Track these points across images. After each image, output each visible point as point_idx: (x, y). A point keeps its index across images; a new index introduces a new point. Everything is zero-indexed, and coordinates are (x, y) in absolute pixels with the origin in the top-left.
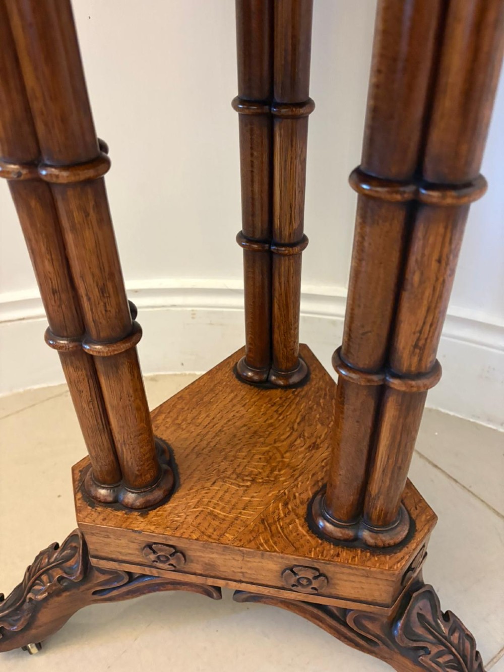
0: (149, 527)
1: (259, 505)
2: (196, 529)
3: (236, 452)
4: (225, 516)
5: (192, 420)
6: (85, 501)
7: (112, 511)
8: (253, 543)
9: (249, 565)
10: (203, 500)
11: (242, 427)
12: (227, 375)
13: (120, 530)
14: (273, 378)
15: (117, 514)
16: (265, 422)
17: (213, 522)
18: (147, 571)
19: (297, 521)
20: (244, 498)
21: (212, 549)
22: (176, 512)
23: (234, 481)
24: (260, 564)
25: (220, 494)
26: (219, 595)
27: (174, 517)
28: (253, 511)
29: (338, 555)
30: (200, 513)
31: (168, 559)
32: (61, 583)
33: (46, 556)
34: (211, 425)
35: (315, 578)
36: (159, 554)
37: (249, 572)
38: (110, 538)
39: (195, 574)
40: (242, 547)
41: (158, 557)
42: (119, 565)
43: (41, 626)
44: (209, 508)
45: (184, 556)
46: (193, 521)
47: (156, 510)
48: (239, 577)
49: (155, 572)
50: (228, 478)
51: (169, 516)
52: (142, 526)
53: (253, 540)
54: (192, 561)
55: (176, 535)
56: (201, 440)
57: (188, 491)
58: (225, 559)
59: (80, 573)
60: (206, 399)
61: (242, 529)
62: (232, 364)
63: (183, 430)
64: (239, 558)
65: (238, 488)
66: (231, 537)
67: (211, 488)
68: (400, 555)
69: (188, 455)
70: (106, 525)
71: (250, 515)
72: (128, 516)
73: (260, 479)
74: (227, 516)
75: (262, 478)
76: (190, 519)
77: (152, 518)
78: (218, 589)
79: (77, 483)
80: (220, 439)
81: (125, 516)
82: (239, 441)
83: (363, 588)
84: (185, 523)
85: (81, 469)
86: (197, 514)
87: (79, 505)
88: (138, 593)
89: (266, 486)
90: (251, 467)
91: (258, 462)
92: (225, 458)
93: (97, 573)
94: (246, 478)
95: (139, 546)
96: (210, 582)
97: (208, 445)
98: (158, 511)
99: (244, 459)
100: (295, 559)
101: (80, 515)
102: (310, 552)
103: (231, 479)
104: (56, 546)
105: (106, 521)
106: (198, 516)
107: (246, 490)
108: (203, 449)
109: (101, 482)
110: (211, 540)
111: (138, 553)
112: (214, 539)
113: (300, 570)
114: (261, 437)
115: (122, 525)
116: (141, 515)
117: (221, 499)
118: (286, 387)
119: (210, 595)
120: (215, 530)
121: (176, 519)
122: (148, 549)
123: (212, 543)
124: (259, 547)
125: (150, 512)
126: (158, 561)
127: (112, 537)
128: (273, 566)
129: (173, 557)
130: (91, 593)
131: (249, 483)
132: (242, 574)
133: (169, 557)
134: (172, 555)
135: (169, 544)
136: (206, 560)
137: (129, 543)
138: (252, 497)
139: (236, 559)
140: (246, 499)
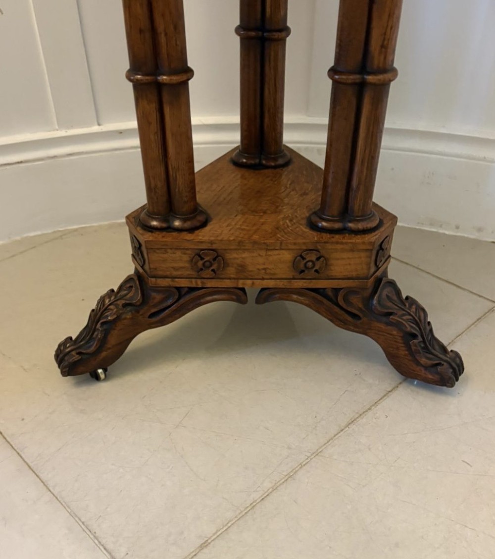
0: (197, 237)
1: (272, 222)
2: (231, 235)
3: (248, 201)
4: (249, 229)
7: (167, 233)
8: (273, 238)
9: (271, 259)
10: (231, 224)
11: (248, 190)
12: (226, 165)
13: (176, 242)
14: (264, 162)
15: (171, 234)
16: (264, 186)
17: (243, 232)
18: (193, 284)
19: (301, 227)
22: (214, 230)
23: (250, 214)
24: (279, 256)
26: (245, 297)
28: (269, 225)
29: (333, 237)
30: (231, 229)
31: (211, 265)
32: (126, 307)
33: (106, 298)
34: (223, 190)
35: (318, 259)
36: (205, 260)
37: (269, 267)
38: (168, 253)
39: (230, 279)
40: (267, 240)
41: (204, 264)
42: (173, 281)
43: (110, 348)
44: (237, 226)
45: (223, 259)
46: (228, 233)
47: (200, 230)
48: (262, 274)
49: (200, 283)
50: (246, 213)
51: (210, 232)
53: (273, 236)
54: (228, 266)
56: (219, 198)
57: (219, 220)
58: (253, 257)
59: (140, 297)
60: (214, 178)
61: (264, 233)
64: (263, 253)
65: (254, 217)
66: (257, 237)
67: (234, 218)
69: (212, 205)
71: (268, 227)
72: (180, 234)
73: (269, 211)
74: (252, 229)
75: (271, 211)
76: (225, 232)
77: (198, 233)
78: (244, 291)
80: (233, 196)
81: (178, 234)
82: (248, 196)
83: (350, 264)
84: (222, 233)
87: (142, 232)
89: (274, 214)
90: (261, 207)
91: (266, 204)
93: (154, 294)
94: (259, 212)
95: (190, 257)
96: (240, 284)
97: (224, 199)
98: (202, 230)
99: (254, 204)
101: (145, 237)
102: (314, 238)
104: (112, 291)
105: (165, 238)
107: (261, 217)
108: (222, 202)
111: (188, 265)
113: (307, 254)
114: (264, 193)
115: (177, 238)
116: (190, 233)
117: (244, 222)
118: (275, 167)
120: (245, 235)
122: (197, 256)
123: (244, 240)
124: (278, 239)
125: (195, 231)
126: (204, 268)
127: (169, 251)
128: (287, 256)
129: (215, 262)
130: (147, 317)
131: (262, 214)
132: (264, 271)
133: (213, 262)
134: (214, 259)
135: (213, 248)
136: (238, 261)
137: (183, 255)
138: (267, 219)
139: (261, 254)
140: (262, 220)
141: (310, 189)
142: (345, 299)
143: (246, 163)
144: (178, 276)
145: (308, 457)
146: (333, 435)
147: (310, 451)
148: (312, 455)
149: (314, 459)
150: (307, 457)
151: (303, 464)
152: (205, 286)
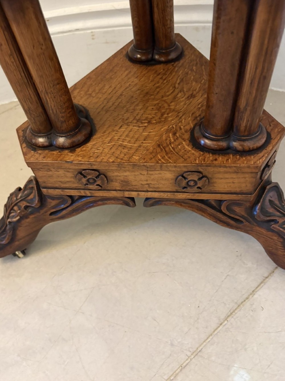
0: (77, 158)
1: (155, 136)
2: (111, 155)
3: (135, 107)
4: (131, 146)
5: (99, 91)
6: (29, 148)
7: (49, 151)
8: (153, 159)
9: (152, 177)
10: (114, 138)
11: (137, 91)
12: (122, 60)
13: (56, 163)
14: (157, 57)
15: (53, 153)
16: (154, 86)
17: (123, 151)
18: (83, 193)
19: (184, 143)
20: (144, 134)
21: (125, 168)
22: (96, 147)
23: (135, 125)
24: (160, 175)
25: (126, 133)
26: (134, 203)
27: (95, 150)
28: (151, 141)
29: (216, 160)
30: (113, 146)
31: (95, 181)
32: (27, 210)
33: (14, 196)
34: (114, 92)
35: (200, 179)
36: (88, 178)
37: (152, 183)
38: (51, 171)
39: (115, 190)
40: (146, 163)
41: (88, 180)
42: (62, 191)
43: (21, 239)
44: (119, 142)
45: (106, 177)
46: (109, 151)
47: (81, 148)
48: (146, 188)
49: (88, 193)
50: (131, 123)
51: (91, 150)
52: (72, 158)
53: (153, 158)
54: (112, 181)
55: (98, 161)
56: (108, 102)
57: (103, 133)
58: (135, 175)
59: (38, 201)
60: (108, 77)
61: (145, 152)
62: (125, 53)
63: (93, 97)
64: (145, 173)
65: (138, 128)
66: (137, 158)
67: (119, 130)
68: (261, 155)
69: (99, 112)
70: (46, 161)
71: (149, 143)
72: (61, 153)
73: (154, 121)
74: (133, 146)
75: (156, 120)
76: (106, 150)
77: (79, 152)
78: (132, 199)
79: (21, 138)
80: (122, 100)
81: (59, 153)
82: (136, 100)
83: (233, 183)
84: (103, 153)
85: (23, 129)
86: (111, 146)
87: (25, 151)
88: (80, 211)
89: (159, 125)
90: (146, 115)
91: (151, 111)
92: (127, 111)
93: (49, 200)
94: (144, 121)
95: (73, 174)
96: (127, 194)
97: (113, 104)
98: (83, 148)
99: (140, 110)
100: (185, 166)
101: (27, 157)
102: (195, 160)
103: (133, 123)
104: (20, 189)
105: (46, 158)
106: (112, 148)
107: (145, 129)
108: (110, 108)
109: (38, 133)
110: (123, 161)
111: (73, 180)
112: (126, 160)
113: (189, 175)
114: (152, 95)
115: (57, 159)
116: (71, 152)
117: (127, 136)
118: (167, 62)
119: (127, 204)
120: (125, 155)
121: (96, 151)
122: (80, 174)
123: (124, 163)
124: (158, 161)
125: (76, 149)
126: (89, 184)
127: (53, 169)
128: (169, 175)
129: (98, 179)
130: (49, 215)
131: (146, 124)
132: (148, 186)
133: (95, 179)
134: (97, 177)
135: (94, 168)
136: (122, 178)
137: (66, 173)
138: (150, 132)
139: (143, 173)
140: (145, 134)
141: (198, 89)
142: (228, 208)
143: (140, 58)
144: (67, 187)
145: (189, 357)
146: (213, 330)
147: (191, 350)
148: (192, 354)
149: (193, 360)
150: (187, 358)
151: (183, 366)
152: (94, 195)
